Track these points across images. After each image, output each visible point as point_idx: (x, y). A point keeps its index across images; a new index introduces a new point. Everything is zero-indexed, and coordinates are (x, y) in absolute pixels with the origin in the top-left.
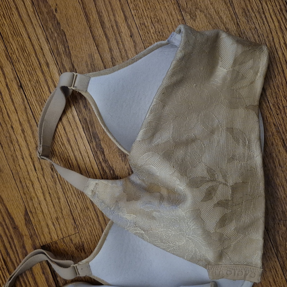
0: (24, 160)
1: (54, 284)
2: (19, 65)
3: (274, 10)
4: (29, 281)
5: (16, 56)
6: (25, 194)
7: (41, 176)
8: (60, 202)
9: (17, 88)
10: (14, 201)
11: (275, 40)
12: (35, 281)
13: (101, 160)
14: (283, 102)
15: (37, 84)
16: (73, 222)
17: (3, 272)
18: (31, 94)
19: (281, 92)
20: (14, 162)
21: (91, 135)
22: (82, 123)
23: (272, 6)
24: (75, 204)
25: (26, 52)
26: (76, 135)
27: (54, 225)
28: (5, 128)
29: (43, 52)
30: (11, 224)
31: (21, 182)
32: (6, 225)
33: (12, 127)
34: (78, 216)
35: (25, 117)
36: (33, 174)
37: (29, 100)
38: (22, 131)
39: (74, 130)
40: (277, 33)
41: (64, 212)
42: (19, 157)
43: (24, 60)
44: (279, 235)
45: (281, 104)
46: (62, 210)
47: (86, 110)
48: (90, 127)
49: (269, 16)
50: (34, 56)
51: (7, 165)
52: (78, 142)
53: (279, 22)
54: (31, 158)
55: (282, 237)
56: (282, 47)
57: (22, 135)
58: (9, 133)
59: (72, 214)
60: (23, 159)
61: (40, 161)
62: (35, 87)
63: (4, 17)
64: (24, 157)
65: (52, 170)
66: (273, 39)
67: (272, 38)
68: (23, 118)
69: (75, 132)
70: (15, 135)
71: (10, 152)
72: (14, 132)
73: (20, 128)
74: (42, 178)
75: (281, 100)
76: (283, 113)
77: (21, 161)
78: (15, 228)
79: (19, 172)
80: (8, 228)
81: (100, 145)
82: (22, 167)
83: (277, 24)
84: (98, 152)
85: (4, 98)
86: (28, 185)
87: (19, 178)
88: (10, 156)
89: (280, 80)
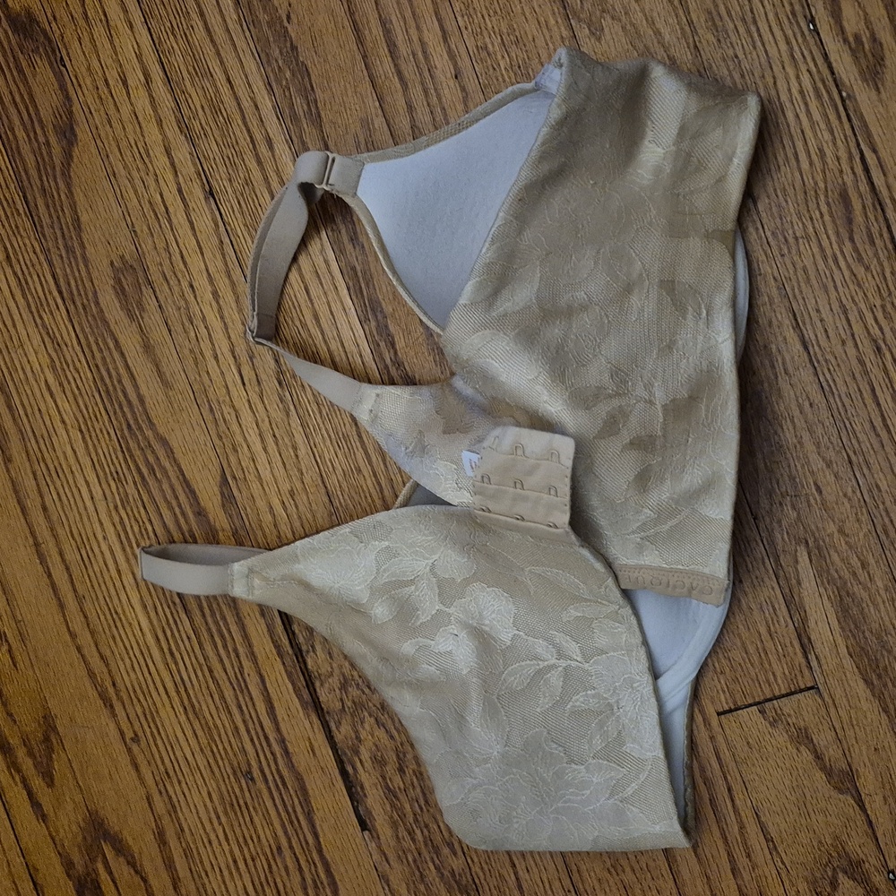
0: (218, 361)
1: (286, 637)
2: (207, 145)
3: (777, 14)
4: (230, 632)
5: (201, 124)
6: (220, 438)
7: (255, 399)
8: (297, 456)
9: (202, 197)
10: (198, 454)
11: (779, 83)
12: (244, 632)
13: (388, 361)
14: (796, 227)
15: (246, 188)
16: (327, 501)
17: (174, 612)
18: (233, 211)
19: (790, 203)
20: (197, 366)
21: (365, 304)
22: (346, 277)
23: (774, 5)
24: (330, 460)
25: (221, 113)
26: (332, 304)
27: (285, 509)
28: (176, 289)
29: (260, 115)
30: (191, 505)
31: (211, 410)
32: (180, 506)
33: (192, 286)
34: (338, 489)
35: (220, 264)
36: (238, 393)
37: (229, 224)
38: (213, 295)
39: (329, 293)
40: (784, 68)
41: (307, 479)
42: (208, 354)
43: (217, 133)
44: (782, 530)
45: (790, 232)
46: (302, 474)
47: (355, 248)
48: (363, 286)
49: (767, 29)
50: (240, 123)
51: (182, 373)
52: (337, 321)
53: (788, 43)
54: (235, 357)
55: (788, 533)
56: (795, 101)
57: (214, 303)
58: (186, 300)
59: (323, 482)
60: (216, 358)
61: (253, 365)
62: (242, 195)
63: (173, 34)
64: (219, 355)
65: (280, 383)
66: (775, 83)
67: (772, 81)
68: (216, 265)
69: (330, 298)
70: (198, 304)
71: (187, 343)
72: (195, 297)
73: (209, 288)
74: (258, 401)
75: (792, 223)
76: (794, 252)
77: (212, 363)
78: (199, 514)
79: (207, 388)
80: (183, 514)
81: (386, 327)
82: (214, 377)
83: (783, 47)
84: (382, 344)
85: (174, 221)
86: (227, 417)
87: (208, 401)
88: (187, 352)
89: (789, 175)
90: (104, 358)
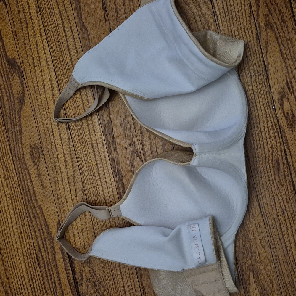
0: (63, 183)
1: (73, 279)
2: (69, 112)
3: (263, 101)
4: (53, 275)
5: (68, 104)
6: (60, 208)
7: (74, 197)
8: (85, 218)
9: (65, 128)
10: (51, 213)
11: (261, 123)
12: (59, 275)
13: (121, 191)
14: (261, 169)
15: (81, 128)
16: (94, 235)
17: (35, 265)
18: (75, 134)
19: (260, 161)
20: (55, 183)
21: (116, 171)
22: (111, 162)
23: (262, 99)
24: (97, 221)
25: (76, 102)
26: (105, 170)
27: (79, 235)
28: (52, 157)
29: (89, 105)
30: (46, 230)
31: (58, 199)
32: (42, 230)
33: (57, 157)
34: (98, 231)
35: (68, 151)
36: (68, 194)
37: (73, 139)
38: (64, 160)
39: (104, 166)
40: (263, 118)
41: (88, 226)
42: (60, 180)
43: (73, 109)
44: (246, 266)
45: (259, 170)
46: (86, 224)
47: (115, 152)
48: (116, 165)
49: (259, 106)
50: (82, 107)
51: (50, 185)
52: (106, 175)
53: (265, 111)
54: (69, 182)
55: (247, 267)
56: (265, 130)
57: (64, 163)
58: (55, 161)
59: (93, 228)
60: (62, 182)
61: (75, 185)
62: (79, 130)
63: (63, 74)
64: (63, 181)
65: (83, 193)
66: (260, 123)
67: (259, 122)
68: (67, 152)
69: (104, 168)
70: (59, 163)
71: (53, 175)
72: (58, 160)
73: (63, 158)
74: (75, 198)
75: (260, 167)
76: (260, 177)
77: (60, 183)
78: (49, 233)
79: (58, 191)
80: (43, 232)
81: (122, 180)
82: (61, 188)
83: (264, 112)
84: (120, 185)
85: (55, 134)
86: (63, 202)
87: (57, 196)
88: (52, 178)
89: (261, 153)
90: (23, 176)
